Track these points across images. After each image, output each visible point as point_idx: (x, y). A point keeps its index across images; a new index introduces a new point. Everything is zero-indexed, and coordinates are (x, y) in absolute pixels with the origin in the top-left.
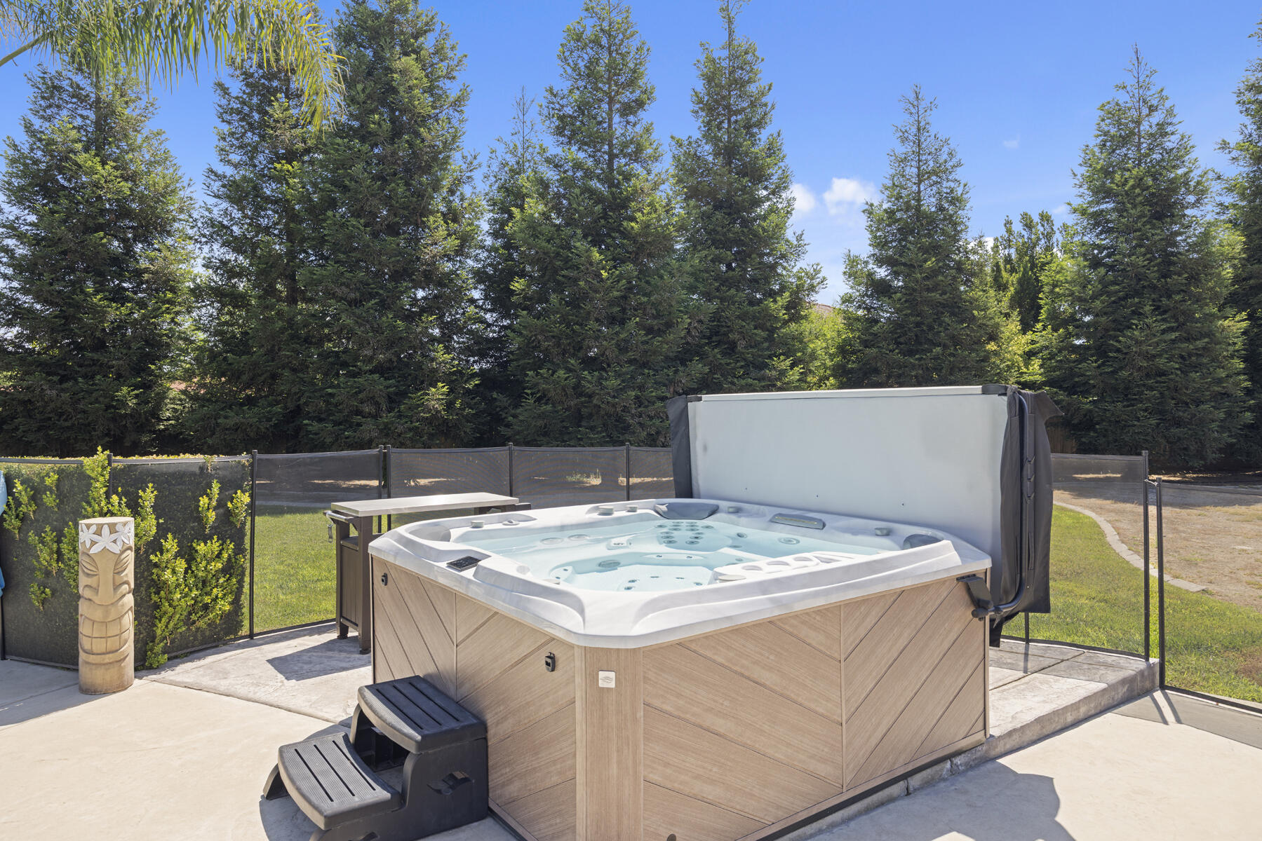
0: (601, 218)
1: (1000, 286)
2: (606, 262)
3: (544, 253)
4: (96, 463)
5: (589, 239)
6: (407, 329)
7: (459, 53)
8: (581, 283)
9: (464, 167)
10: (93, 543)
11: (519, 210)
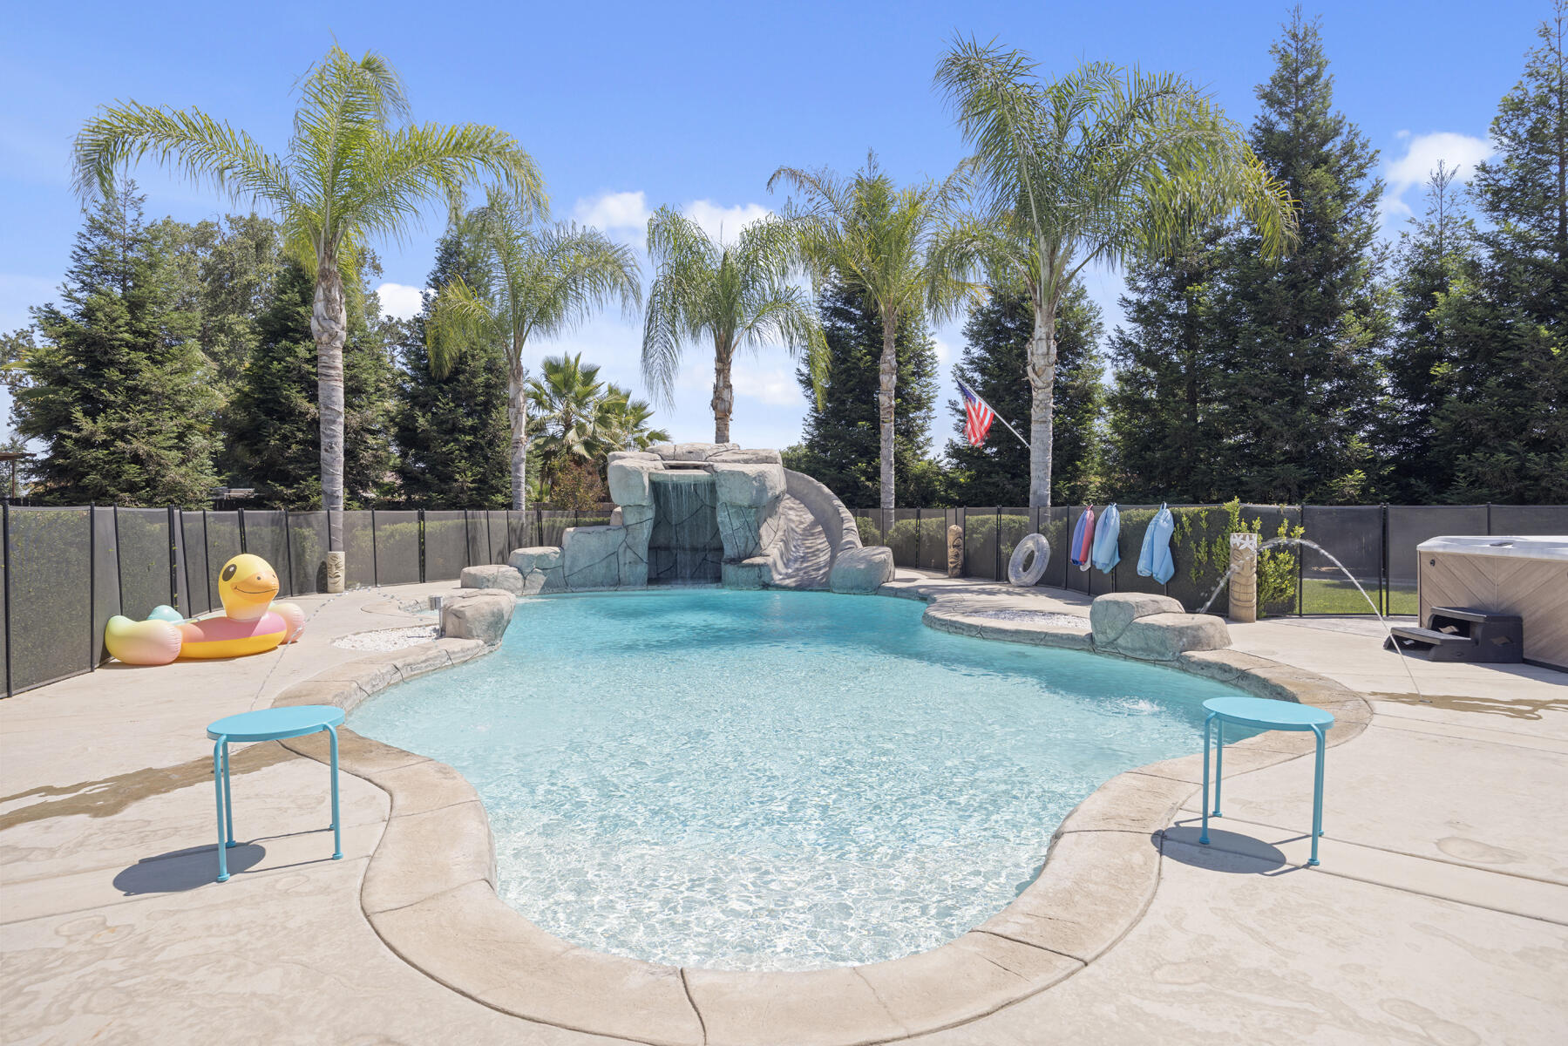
0: (1552, 291)
2: (1559, 337)
3: (1477, 337)
4: (1233, 506)
5: (1535, 315)
6: (1321, 422)
7: (1371, 150)
8: (1524, 364)
9: (1374, 258)
10: (1241, 544)
11: (1443, 294)
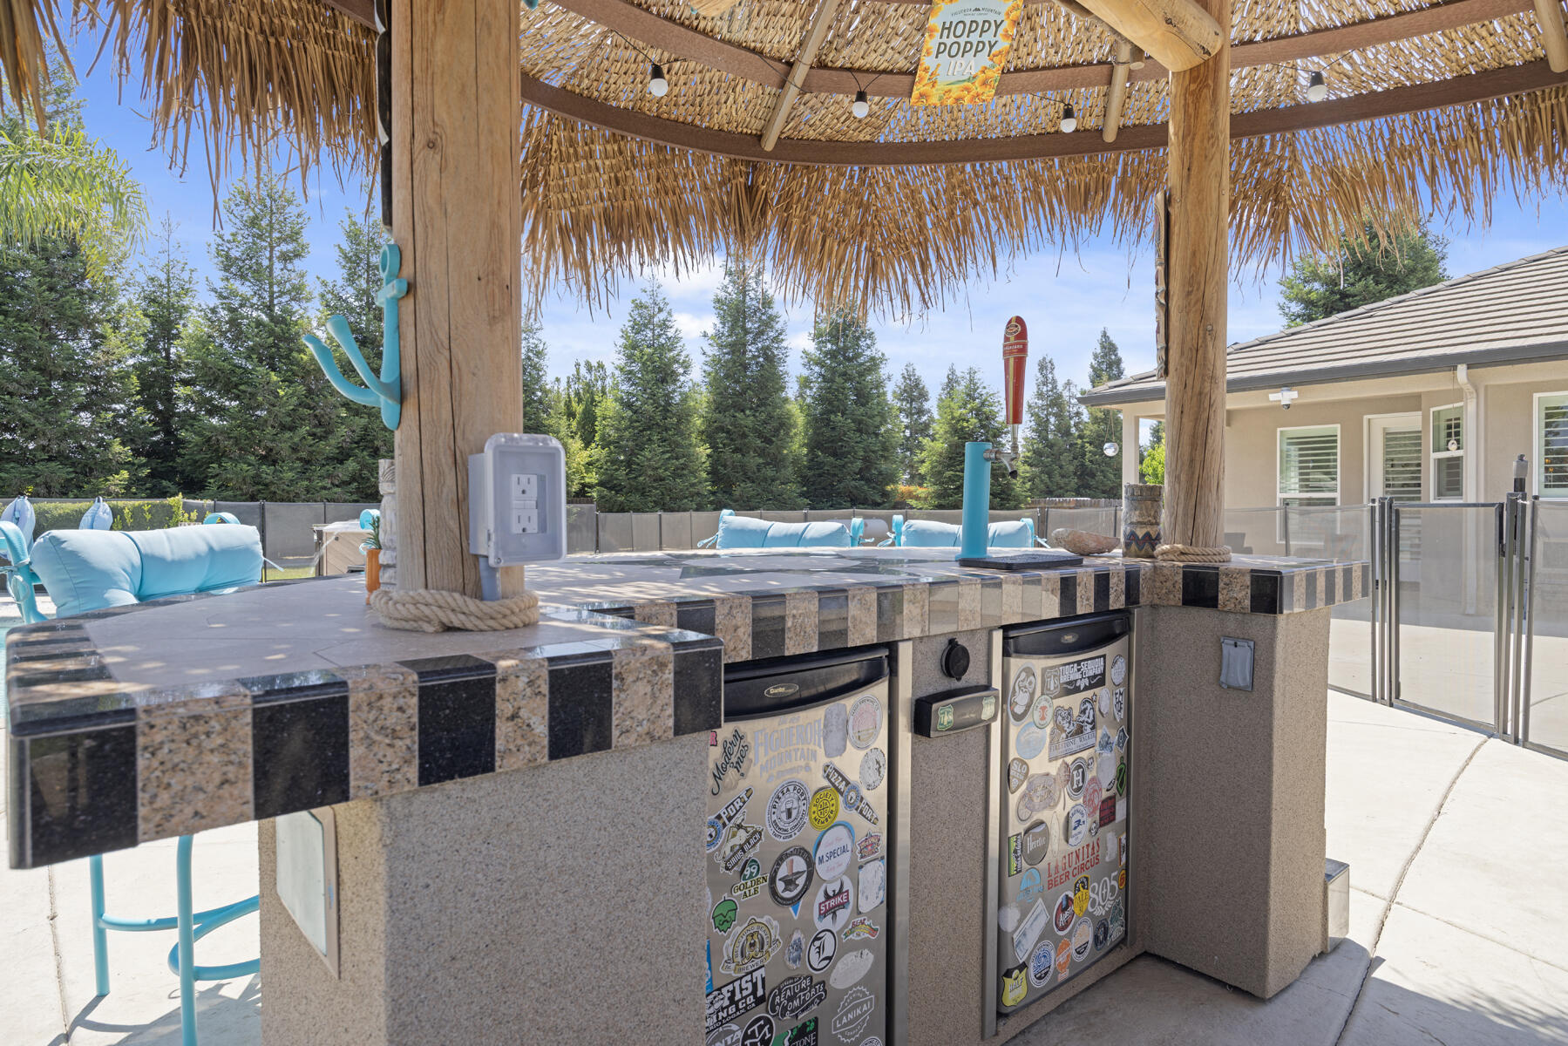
1: (571, 415)
